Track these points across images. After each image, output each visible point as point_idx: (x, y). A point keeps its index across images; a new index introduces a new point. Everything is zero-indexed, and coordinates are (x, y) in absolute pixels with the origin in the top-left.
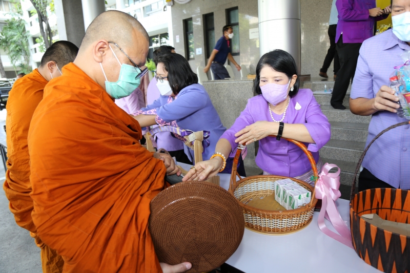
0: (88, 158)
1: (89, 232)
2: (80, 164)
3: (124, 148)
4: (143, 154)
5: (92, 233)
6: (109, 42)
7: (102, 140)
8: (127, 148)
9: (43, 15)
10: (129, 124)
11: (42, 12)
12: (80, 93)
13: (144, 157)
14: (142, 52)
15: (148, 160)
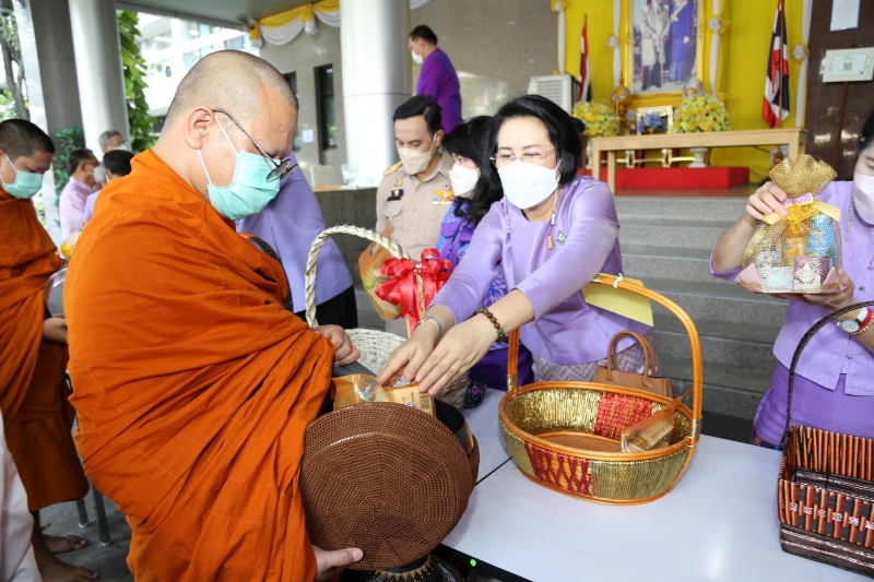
0: (176, 330)
1: (180, 474)
2: (160, 340)
3: (247, 312)
4: (286, 323)
5: (185, 476)
6: (214, 111)
7: (201, 295)
8: (252, 311)
9: (13, 48)
10: (257, 266)
11: (11, 42)
12: (162, 207)
13: (289, 329)
14: (281, 129)
15: (297, 335)
